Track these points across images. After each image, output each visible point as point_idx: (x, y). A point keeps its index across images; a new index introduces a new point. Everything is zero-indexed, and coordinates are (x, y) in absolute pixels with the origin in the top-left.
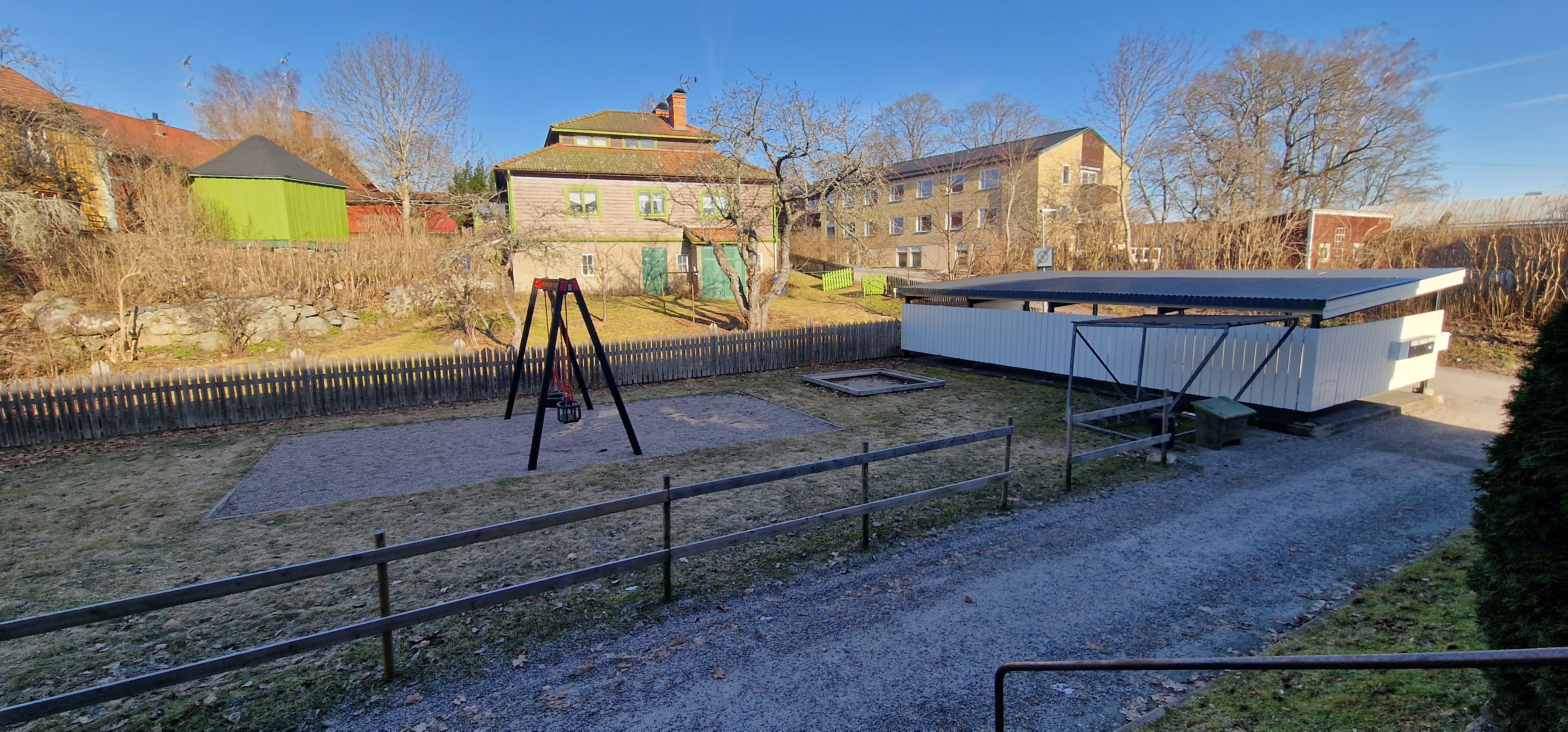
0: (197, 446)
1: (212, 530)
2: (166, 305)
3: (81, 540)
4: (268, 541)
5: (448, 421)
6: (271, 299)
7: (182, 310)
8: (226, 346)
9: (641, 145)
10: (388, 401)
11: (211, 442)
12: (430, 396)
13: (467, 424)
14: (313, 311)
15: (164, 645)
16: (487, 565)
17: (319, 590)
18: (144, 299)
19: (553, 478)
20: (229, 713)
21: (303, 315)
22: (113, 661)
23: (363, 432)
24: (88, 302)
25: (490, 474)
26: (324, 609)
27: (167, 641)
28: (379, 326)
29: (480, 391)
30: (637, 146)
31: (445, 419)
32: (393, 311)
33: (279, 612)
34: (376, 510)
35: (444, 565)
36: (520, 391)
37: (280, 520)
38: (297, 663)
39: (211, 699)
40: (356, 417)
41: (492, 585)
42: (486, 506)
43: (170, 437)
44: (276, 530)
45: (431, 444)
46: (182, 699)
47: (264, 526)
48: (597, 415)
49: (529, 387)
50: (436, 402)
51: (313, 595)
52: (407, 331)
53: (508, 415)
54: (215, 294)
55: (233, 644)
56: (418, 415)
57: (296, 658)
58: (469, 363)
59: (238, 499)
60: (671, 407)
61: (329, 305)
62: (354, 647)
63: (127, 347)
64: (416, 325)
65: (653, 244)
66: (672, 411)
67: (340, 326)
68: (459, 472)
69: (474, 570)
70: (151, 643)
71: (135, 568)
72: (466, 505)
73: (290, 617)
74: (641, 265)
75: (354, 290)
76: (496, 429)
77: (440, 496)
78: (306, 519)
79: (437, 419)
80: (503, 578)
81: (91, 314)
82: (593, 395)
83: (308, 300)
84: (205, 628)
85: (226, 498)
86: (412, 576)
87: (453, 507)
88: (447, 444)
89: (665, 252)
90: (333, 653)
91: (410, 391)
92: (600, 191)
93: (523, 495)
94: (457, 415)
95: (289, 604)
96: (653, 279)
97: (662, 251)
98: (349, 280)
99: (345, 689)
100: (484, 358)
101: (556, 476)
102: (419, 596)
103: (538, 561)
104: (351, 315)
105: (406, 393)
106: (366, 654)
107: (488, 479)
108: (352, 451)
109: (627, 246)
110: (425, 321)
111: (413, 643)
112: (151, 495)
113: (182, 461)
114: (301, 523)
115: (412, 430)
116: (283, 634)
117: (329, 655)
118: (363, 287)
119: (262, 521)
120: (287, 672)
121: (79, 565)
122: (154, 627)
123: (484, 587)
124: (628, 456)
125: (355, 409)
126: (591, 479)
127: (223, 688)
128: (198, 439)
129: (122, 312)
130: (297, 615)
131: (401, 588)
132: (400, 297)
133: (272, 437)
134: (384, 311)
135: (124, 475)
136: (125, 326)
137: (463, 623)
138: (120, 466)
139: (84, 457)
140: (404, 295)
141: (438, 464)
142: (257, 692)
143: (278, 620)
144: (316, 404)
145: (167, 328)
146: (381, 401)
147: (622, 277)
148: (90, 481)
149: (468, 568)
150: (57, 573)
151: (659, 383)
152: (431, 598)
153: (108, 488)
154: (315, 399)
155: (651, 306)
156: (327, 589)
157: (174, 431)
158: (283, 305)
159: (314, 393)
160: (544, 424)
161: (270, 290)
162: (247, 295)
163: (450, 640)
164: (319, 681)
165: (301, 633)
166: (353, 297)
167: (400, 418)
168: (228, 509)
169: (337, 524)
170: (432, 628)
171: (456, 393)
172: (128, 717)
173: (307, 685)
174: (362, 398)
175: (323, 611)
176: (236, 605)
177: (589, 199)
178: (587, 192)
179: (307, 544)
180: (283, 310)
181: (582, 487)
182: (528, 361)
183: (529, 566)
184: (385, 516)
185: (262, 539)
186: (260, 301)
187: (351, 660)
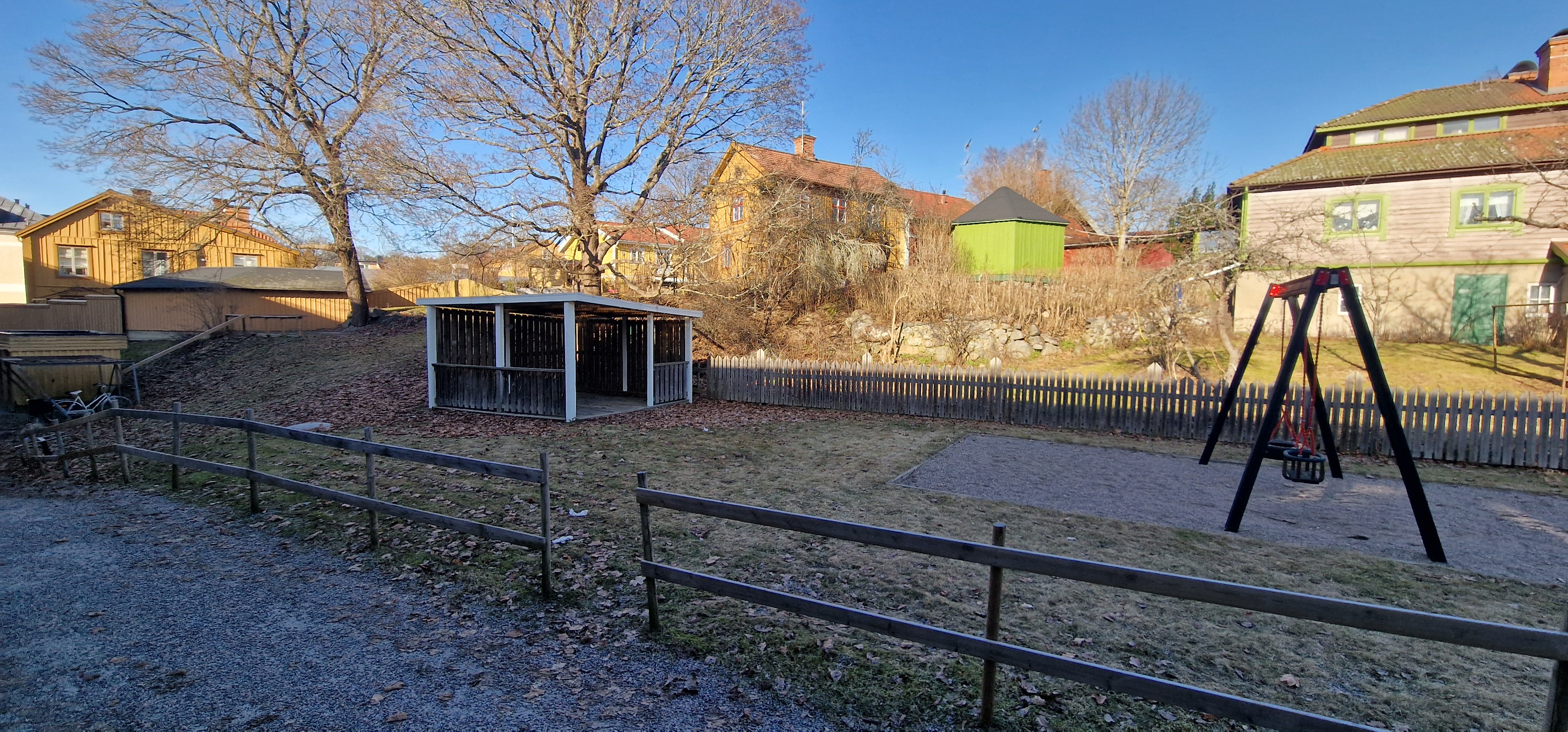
0: (908, 427)
1: (891, 493)
2: (920, 323)
3: (817, 474)
4: (927, 516)
5: (1128, 452)
6: (989, 322)
7: (929, 327)
8: (951, 359)
9: (1472, 127)
10: (1068, 420)
11: (919, 427)
12: (1112, 424)
13: (1149, 459)
14: (1020, 335)
15: (821, 575)
16: (1144, 633)
17: (949, 579)
18: (908, 317)
19: (1265, 550)
20: (835, 668)
21: (1012, 338)
22: (789, 572)
23: (1038, 444)
24: (877, 319)
25: (1167, 519)
26: (948, 602)
27: (824, 573)
28: (1076, 354)
29: (1172, 427)
30: (1465, 130)
31: (1123, 448)
32: (1091, 340)
33: (909, 586)
34: (1027, 519)
35: (1086, 609)
36: (1225, 435)
37: (942, 501)
38: (905, 647)
39: (828, 645)
40: (1035, 430)
41: (1146, 664)
42: (1156, 556)
43: (897, 418)
44: (935, 508)
45: (1104, 470)
46: (812, 631)
47: (928, 502)
48: (1351, 487)
49: (1240, 434)
50: (1118, 431)
51: (942, 583)
52: (1101, 362)
53: (1205, 459)
54: (951, 315)
55: (865, 600)
56: (1096, 439)
57: (905, 643)
58: (1161, 393)
59: (920, 474)
60: (1513, 505)
61: (1034, 329)
62: (961, 660)
63: (892, 352)
64: (1112, 356)
65: (1479, 268)
66: (1512, 511)
67: (1041, 350)
68: (1128, 507)
69: (1125, 632)
70: (815, 570)
71: (834, 505)
72: (1129, 546)
73: (917, 596)
74: (1450, 300)
75: (1058, 318)
76: (1186, 473)
77: (1101, 525)
78: (963, 507)
79: (1115, 447)
80: (1164, 662)
81: (877, 327)
82: (1345, 461)
83: (1018, 325)
84: (853, 574)
85: (912, 470)
86: (1045, 606)
87: (1113, 543)
88: (1120, 473)
89: (1505, 281)
90: (939, 656)
91: (1092, 414)
92: (1386, 199)
93: (1213, 559)
94: (1140, 447)
95: (920, 582)
96: (1471, 321)
97: (1496, 280)
98: (1056, 308)
99: (935, 707)
100: (1182, 389)
101: (1271, 550)
102: (1047, 634)
103: (1226, 662)
104: (1052, 342)
105: (1087, 417)
106: (969, 675)
107: (1165, 525)
108: (1023, 458)
109: (1426, 274)
110: (1122, 354)
111: (1024, 692)
112: (867, 454)
113: (897, 436)
114: (957, 509)
115: (1086, 452)
116: (905, 610)
117: (937, 655)
118: (1067, 316)
119: (928, 497)
120: (893, 653)
121: (806, 490)
122: (823, 557)
123: (1133, 661)
124: (1414, 558)
125: (1037, 423)
126: (1336, 571)
127: (841, 639)
128: (912, 422)
129: (894, 326)
130: (922, 596)
131: (1029, 615)
132: (1101, 327)
133: (962, 432)
134: (1083, 341)
135: (860, 437)
136: (894, 337)
137: (1094, 699)
138: (861, 431)
139: (846, 421)
140: (1105, 326)
141: (1106, 492)
142: (863, 660)
143: (906, 593)
144: (1003, 411)
145: (917, 340)
146: (1061, 420)
147: (1410, 317)
148: (840, 437)
149: (1117, 626)
150: (793, 492)
151: (1480, 466)
152: (1060, 643)
153: (848, 444)
154: (1004, 406)
155: (1464, 359)
156: (958, 582)
157: (901, 415)
158: (998, 328)
159: (1004, 401)
160: (1256, 482)
161: (990, 315)
162: (973, 318)
163: (1070, 714)
164: (915, 681)
165: (920, 617)
166: (1056, 325)
167: (1077, 439)
168: (910, 480)
169: (987, 520)
170: (1054, 685)
171: (1143, 426)
172: (774, 626)
173: (905, 678)
174: (1044, 413)
175: (945, 604)
176: (881, 563)
177: (1364, 211)
178: (1361, 203)
179: (955, 530)
180: (997, 332)
181: (1317, 577)
182: (1243, 401)
183: (1209, 662)
184: (1035, 528)
185: (922, 512)
186: (981, 323)
187: (954, 673)
